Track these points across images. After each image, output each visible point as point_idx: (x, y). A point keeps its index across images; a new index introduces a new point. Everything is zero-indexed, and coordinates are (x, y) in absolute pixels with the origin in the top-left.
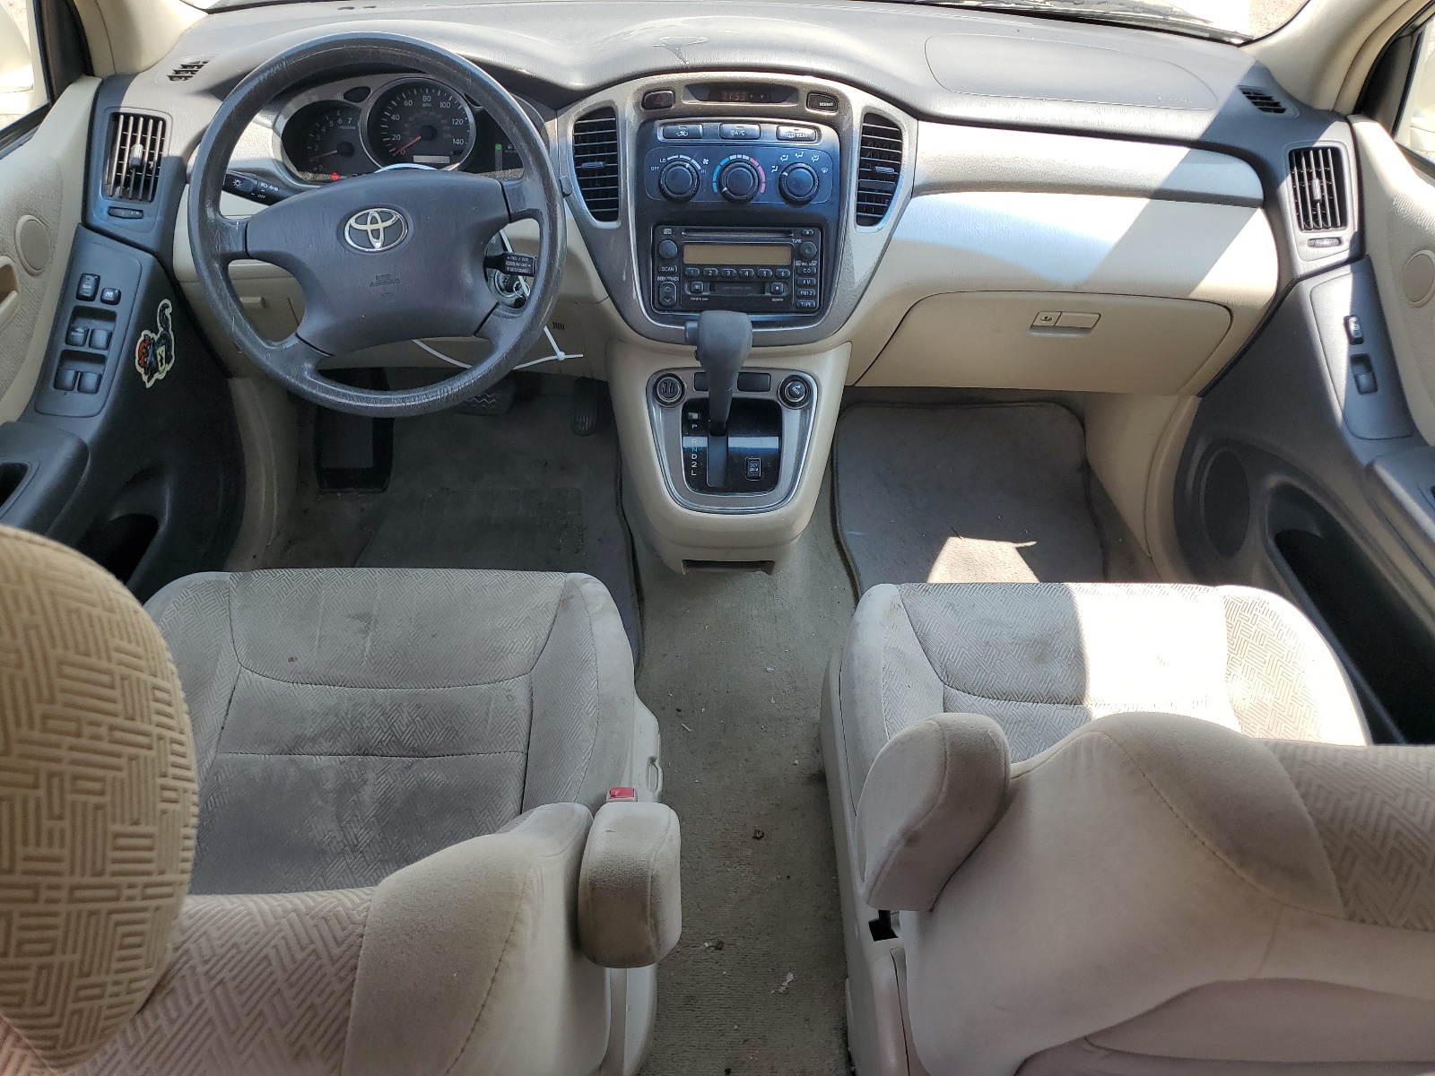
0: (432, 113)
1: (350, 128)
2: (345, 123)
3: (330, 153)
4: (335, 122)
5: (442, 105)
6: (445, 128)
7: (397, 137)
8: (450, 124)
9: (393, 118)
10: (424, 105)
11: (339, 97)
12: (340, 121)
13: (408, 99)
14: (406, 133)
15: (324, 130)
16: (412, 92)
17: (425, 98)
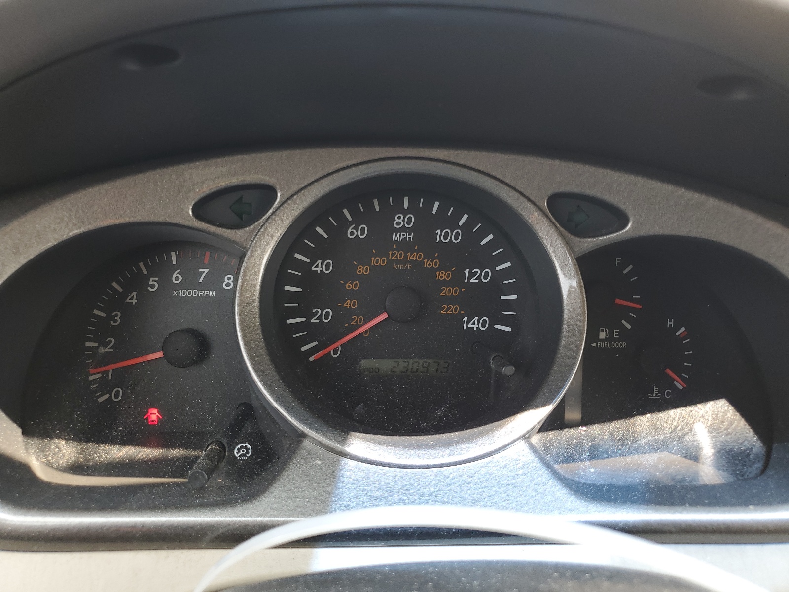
0: (414, 257)
1: (204, 293)
2: (190, 282)
3: (140, 360)
4: (165, 282)
5: (440, 235)
6: (446, 291)
7: (323, 315)
8: (457, 279)
9: (319, 267)
10: (396, 237)
11: (185, 215)
12: (176, 277)
13: (357, 223)
14: (348, 304)
15: (133, 299)
16: (370, 207)
17: (399, 220)
